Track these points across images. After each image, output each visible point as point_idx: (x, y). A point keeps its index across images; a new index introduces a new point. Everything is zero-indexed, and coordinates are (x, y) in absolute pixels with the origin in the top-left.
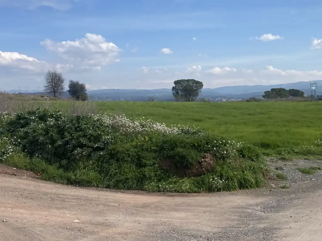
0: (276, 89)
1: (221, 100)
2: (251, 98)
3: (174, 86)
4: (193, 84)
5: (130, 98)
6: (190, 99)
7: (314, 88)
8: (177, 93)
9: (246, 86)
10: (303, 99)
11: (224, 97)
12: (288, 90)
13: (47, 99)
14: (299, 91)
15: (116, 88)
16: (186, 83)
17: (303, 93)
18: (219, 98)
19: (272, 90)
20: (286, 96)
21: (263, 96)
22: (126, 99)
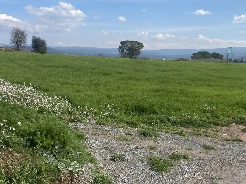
0: (202, 52)
1: (162, 59)
2: (181, 58)
3: (120, 46)
4: (135, 45)
5: (93, 55)
6: (133, 57)
7: (230, 52)
8: (123, 51)
9: (182, 49)
10: (221, 60)
11: (165, 57)
12: (211, 53)
13: (3, 49)
14: (220, 54)
15: (82, 46)
16: (130, 43)
17: (222, 56)
18: (161, 58)
19: (199, 52)
20: (209, 58)
21: (191, 57)
22: (89, 55)
